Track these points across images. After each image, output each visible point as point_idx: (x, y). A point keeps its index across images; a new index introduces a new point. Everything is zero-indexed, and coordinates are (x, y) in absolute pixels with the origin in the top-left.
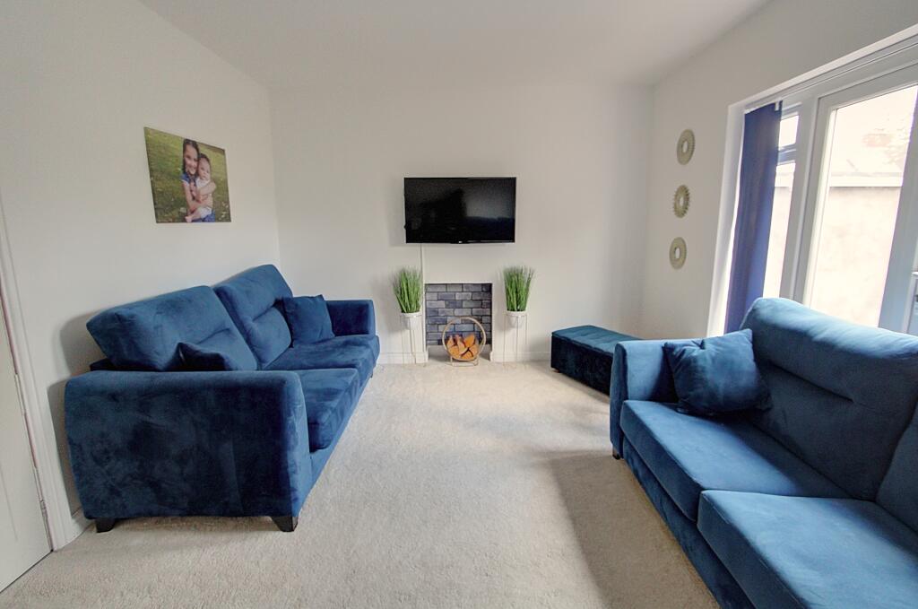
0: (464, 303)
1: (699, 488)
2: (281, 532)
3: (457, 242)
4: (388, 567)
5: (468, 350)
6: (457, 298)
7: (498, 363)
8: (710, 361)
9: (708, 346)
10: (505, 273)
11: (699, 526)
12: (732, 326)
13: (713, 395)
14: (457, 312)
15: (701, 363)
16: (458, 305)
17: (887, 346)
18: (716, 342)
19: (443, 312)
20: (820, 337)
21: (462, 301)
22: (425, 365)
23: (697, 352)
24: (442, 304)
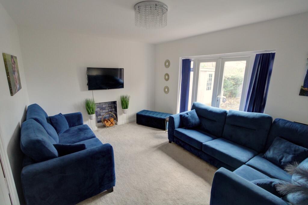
0: (106, 108)
1: (202, 143)
2: (110, 193)
3: (106, 89)
4: (148, 186)
5: (112, 123)
6: (104, 107)
7: (120, 125)
8: (190, 117)
9: (189, 114)
10: (121, 97)
11: (203, 150)
12: (192, 109)
13: (192, 124)
14: (104, 111)
15: (189, 118)
16: (104, 109)
17: (221, 111)
18: (190, 113)
19: (99, 112)
20: (209, 110)
21: (105, 107)
22: (97, 131)
23: (187, 116)
24: (99, 109)
